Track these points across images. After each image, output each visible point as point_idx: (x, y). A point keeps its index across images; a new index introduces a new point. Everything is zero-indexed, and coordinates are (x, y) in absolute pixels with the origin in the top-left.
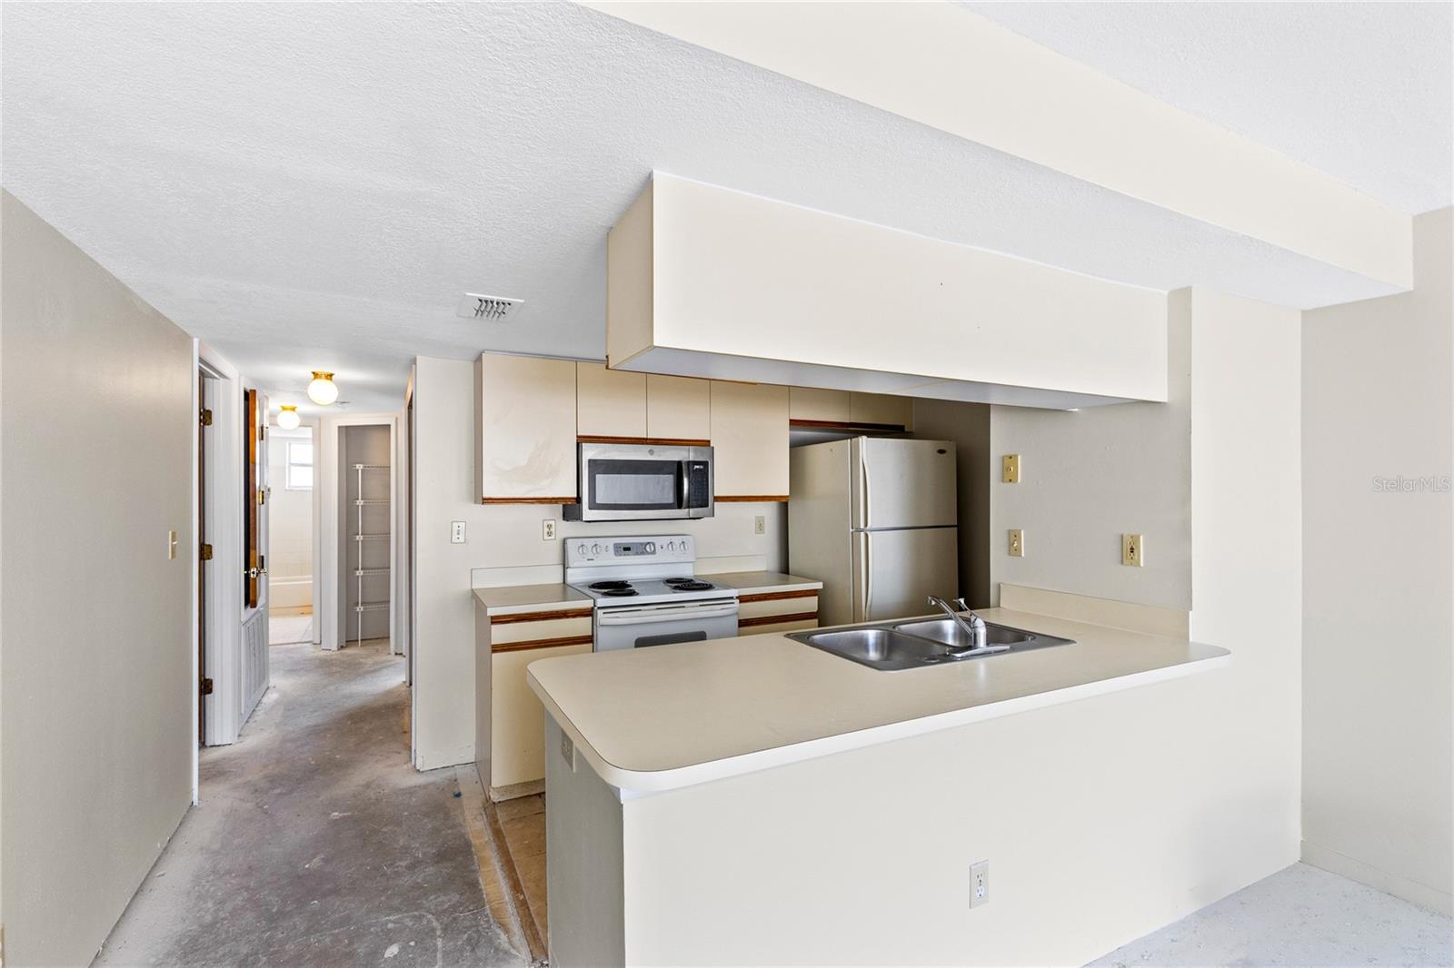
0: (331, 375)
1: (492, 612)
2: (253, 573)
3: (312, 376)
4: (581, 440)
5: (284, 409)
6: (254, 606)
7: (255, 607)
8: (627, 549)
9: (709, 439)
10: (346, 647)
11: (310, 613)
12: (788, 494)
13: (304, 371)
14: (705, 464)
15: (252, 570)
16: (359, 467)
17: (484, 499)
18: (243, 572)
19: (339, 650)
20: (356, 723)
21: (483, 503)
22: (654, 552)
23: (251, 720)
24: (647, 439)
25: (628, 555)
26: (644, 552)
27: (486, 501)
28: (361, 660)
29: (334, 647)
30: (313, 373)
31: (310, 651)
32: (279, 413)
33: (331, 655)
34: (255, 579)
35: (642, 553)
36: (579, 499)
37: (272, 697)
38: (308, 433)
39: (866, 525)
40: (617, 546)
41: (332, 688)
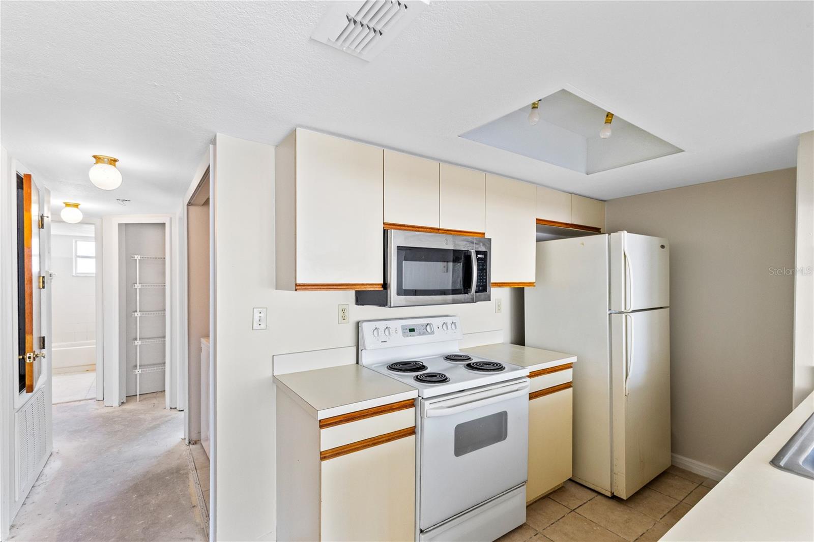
0: (115, 161)
1: (323, 415)
2: (29, 358)
3: (94, 160)
4: (387, 229)
5: (67, 205)
6: (30, 389)
7: (32, 391)
8: (412, 330)
9: (484, 232)
10: (127, 401)
11: (94, 370)
12: (534, 281)
13: (85, 154)
14: (485, 253)
15: (28, 355)
16: (137, 257)
17: (296, 285)
18: (16, 357)
19: (120, 406)
20: (141, 496)
21: (296, 290)
22: (433, 333)
23: (29, 501)
24: (438, 229)
25: (413, 336)
26: (425, 333)
27: (298, 287)
28: (142, 416)
29: (116, 404)
30: (94, 157)
31: (95, 409)
32: (63, 208)
33: (113, 412)
34: (31, 365)
35: (424, 334)
36: (385, 285)
37: (55, 465)
38: (90, 231)
39: (625, 309)
40: (403, 328)
41: (115, 450)
